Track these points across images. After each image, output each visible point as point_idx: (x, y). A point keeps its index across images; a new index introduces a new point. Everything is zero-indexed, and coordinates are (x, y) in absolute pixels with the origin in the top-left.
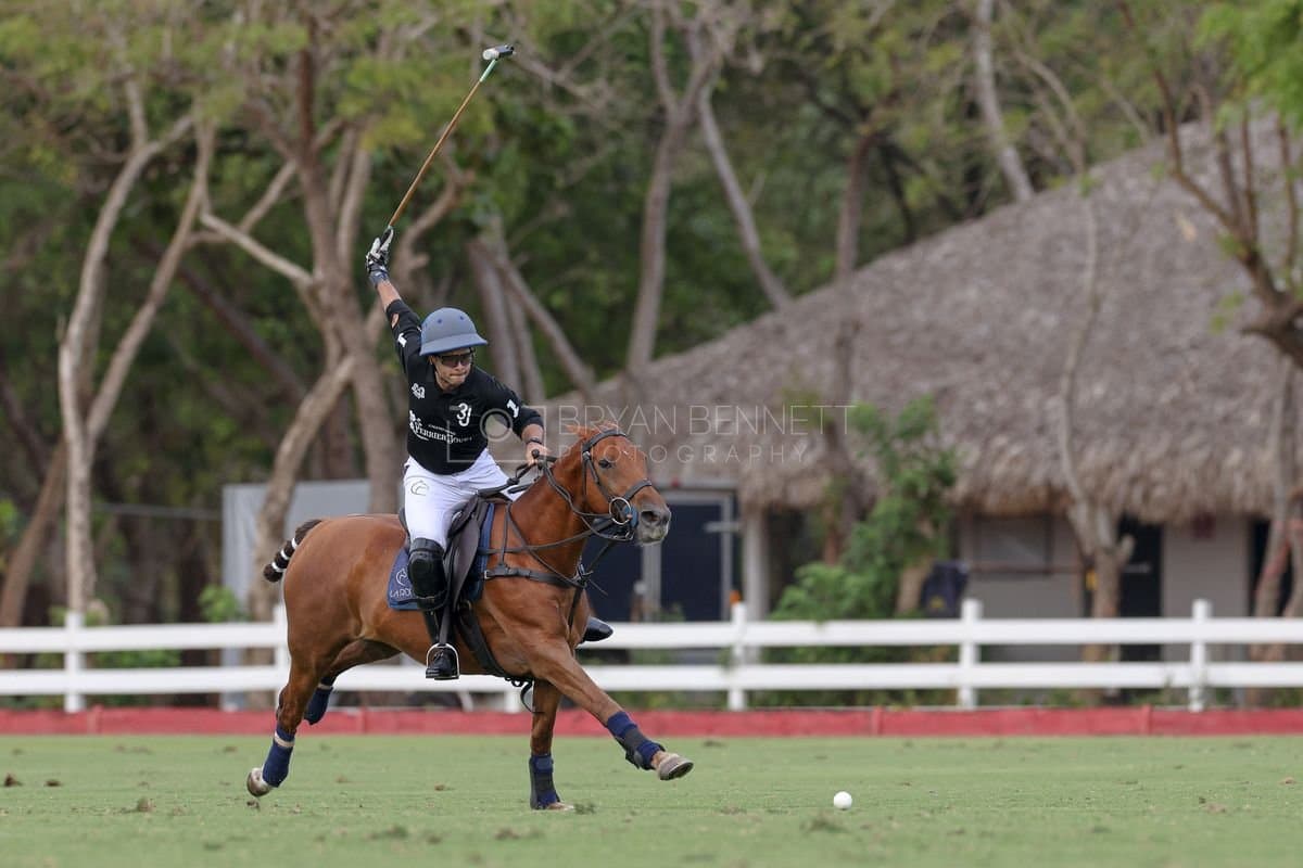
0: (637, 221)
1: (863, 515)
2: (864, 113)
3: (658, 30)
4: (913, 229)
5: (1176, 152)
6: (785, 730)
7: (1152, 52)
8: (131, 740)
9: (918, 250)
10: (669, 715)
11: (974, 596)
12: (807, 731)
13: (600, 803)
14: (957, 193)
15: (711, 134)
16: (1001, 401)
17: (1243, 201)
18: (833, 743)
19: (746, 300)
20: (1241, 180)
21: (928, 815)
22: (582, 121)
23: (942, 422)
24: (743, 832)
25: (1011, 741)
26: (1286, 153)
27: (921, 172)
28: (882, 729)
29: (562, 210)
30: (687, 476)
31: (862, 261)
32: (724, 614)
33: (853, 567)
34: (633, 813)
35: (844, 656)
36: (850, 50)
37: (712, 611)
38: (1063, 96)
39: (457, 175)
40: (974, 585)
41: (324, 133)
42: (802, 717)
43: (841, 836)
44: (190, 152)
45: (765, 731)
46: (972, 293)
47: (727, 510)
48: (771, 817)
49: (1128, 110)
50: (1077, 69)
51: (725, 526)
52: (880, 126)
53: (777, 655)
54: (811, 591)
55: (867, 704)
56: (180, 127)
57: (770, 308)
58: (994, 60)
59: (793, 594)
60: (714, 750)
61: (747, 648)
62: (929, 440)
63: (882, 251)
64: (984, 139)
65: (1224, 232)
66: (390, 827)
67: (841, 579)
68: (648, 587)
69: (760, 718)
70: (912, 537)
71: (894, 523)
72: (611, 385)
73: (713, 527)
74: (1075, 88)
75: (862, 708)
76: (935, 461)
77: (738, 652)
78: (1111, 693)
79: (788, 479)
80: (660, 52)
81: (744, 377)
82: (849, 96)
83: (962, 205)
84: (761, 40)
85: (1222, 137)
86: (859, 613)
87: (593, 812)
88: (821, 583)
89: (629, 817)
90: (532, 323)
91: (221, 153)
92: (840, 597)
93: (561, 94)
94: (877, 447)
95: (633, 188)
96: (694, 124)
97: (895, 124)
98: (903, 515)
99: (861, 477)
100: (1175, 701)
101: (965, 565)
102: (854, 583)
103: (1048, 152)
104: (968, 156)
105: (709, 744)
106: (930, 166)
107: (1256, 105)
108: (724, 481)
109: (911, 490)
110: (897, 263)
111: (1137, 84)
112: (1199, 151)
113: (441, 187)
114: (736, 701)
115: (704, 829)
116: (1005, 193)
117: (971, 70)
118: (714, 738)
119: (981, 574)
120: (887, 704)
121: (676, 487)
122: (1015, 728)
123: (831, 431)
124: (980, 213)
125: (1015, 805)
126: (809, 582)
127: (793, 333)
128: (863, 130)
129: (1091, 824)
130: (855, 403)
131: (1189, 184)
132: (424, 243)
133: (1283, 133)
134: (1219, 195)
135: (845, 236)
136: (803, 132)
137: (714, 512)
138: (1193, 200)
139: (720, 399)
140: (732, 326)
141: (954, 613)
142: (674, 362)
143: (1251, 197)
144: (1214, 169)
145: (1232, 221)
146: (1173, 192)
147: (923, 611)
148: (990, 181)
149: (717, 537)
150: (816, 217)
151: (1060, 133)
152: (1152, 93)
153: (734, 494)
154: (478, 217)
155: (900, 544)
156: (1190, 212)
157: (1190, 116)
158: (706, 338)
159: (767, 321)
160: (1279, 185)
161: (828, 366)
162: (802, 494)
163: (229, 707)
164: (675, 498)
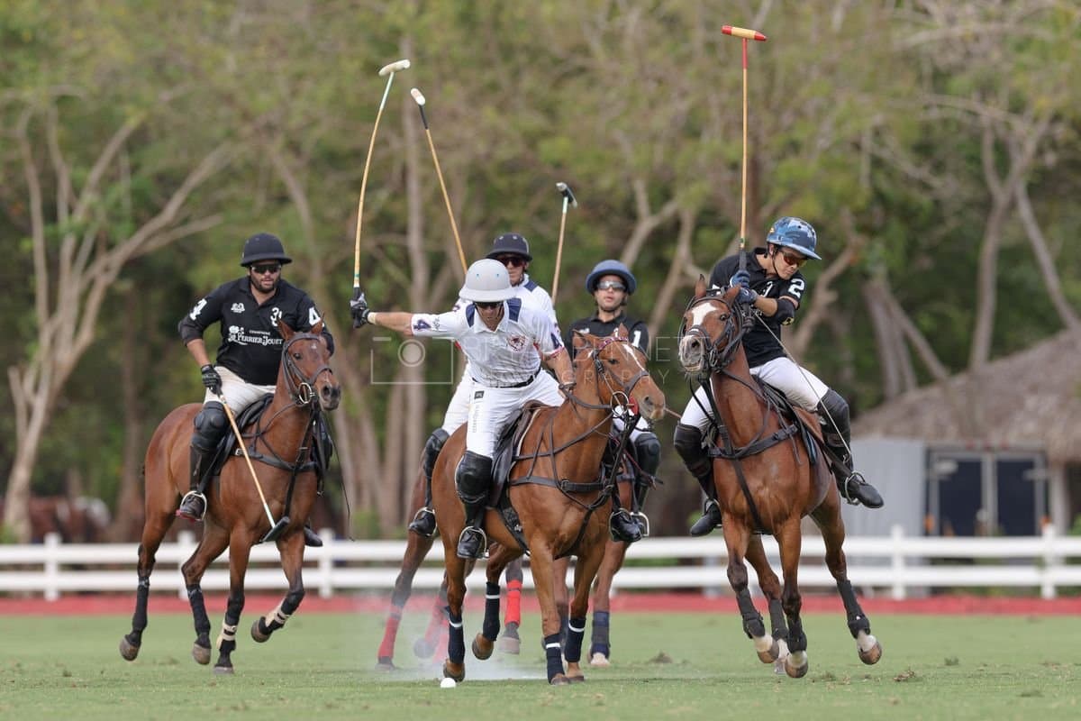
3: (988, 141)
8: (646, 616)
10: (1004, 601)
15: (1025, 210)
19: (1050, 324)
22: (937, 203)
29: (926, 263)
30: (1013, 438)
32: (1037, 531)
34: (985, 665)
37: (1029, 530)
39: (856, 239)
41: (765, 213)
44: (677, 225)
45: (1068, 611)
47: (1039, 463)
53: (1076, 561)
56: (669, 210)
57: (1065, 327)
60: (1034, 624)
61: (1056, 556)
66: (823, 673)
68: (987, 514)
69: (1066, 603)
72: (960, 380)
73: (1029, 475)
77: (1049, 560)
80: (989, 157)
81: (1049, 375)
84: (1054, 146)
90: (907, 340)
91: (699, 225)
93: (925, 186)
96: (1013, 205)
105: (1031, 620)
108: (1037, 443)
113: (843, 247)
114: (1048, 592)
118: (1035, 616)
121: (1005, 448)
132: (835, 284)
137: (1029, 465)
139: (1034, 389)
140: (1039, 339)
142: (1003, 366)
149: (1032, 482)
153: (1043, 453)
154: (870, 268)
158: (1021, 347)
159: (1063, 337)
163: (711, 595)
164: (1005, 456)
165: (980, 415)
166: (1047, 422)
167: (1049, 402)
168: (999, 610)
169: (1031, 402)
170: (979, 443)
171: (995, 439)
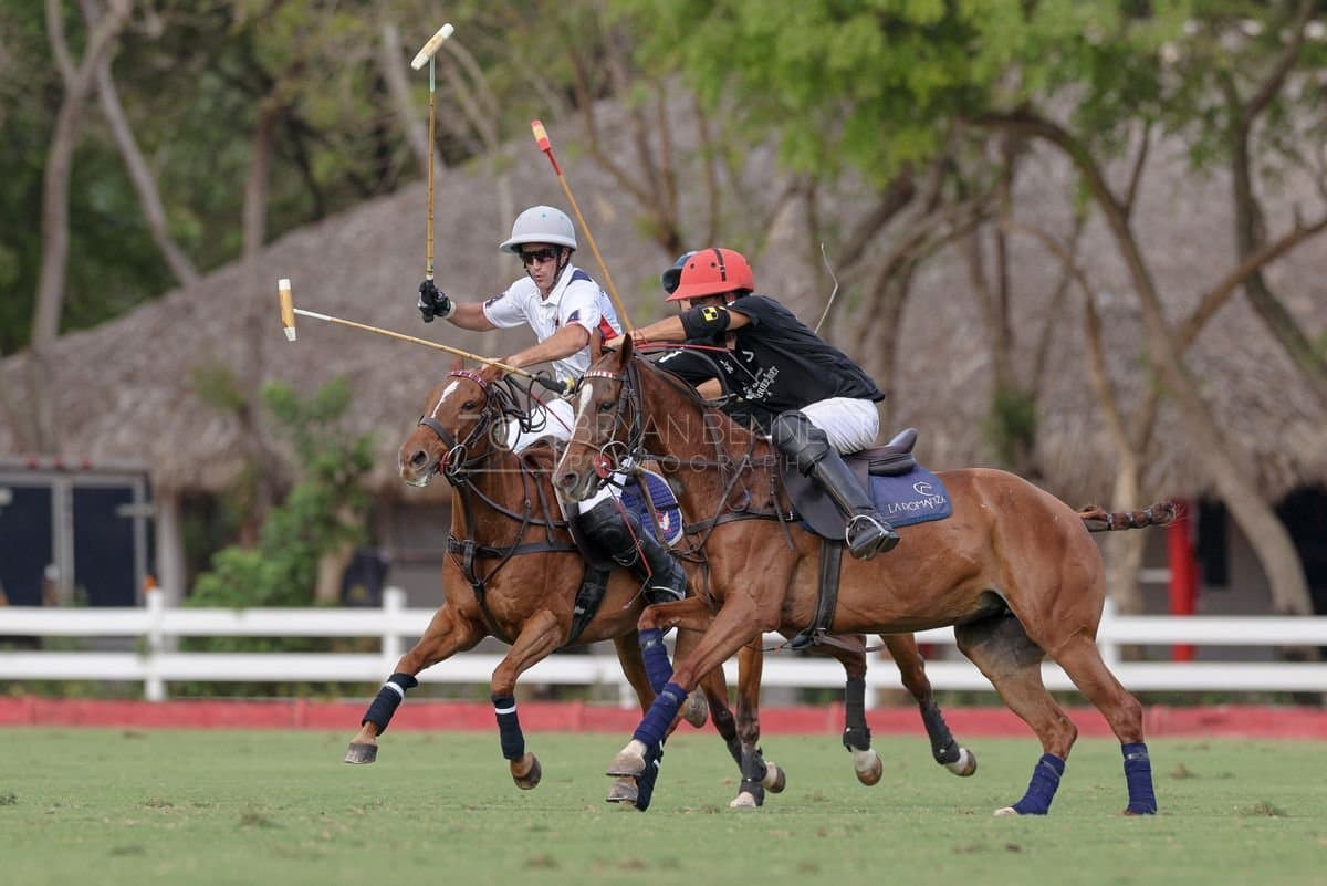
0: (37, 193)
1: (279, 498)
2: (268, 84)
4: (322, 206)
5: (592, 131)
6: (206, 722)
7: (564, 28)
9: (329, 226)
10: (86, 705)
11: (397, 585)
12: (230, 723)
13: (21, 795)
14: (364, 168)
15: (110, 103)
16: (419, 384)
17: (663, 182)
18: (257, 736)
19: (151, 277)
20: (659, 161)
21: (360, 811)
23: (358, 405)
24: (171, 826)
25: (440, 735)
26: (704, 132)
27: (330, 147)
28: (306, 722)
30: (98, 457)
31: (271, 237)
32: (138, 600)
33: (269, 554)
34: (57, 805)
35: (263, 645)
36: (253, 21)
37: (127, 597)
38: (475, 71)
40: (395, 574)
42: (224, 709)
43: (273, 832)
45: (185, 722)
46: (384, 273)
47: (139, 492)
48: (199, 811)
49: (541, 86)
50: (488, 43)
51: (138, 510)
52: (288, 99)
53: (196, 644)
54: (227, 579)
55: (290, 695)
57: (176, 284)
58: (401, 33)
59: (208, 582)
60: (134, 742)
61: (165, 637)
62: (345, 423)
63: (290, 227)
64: (392, 115)
65: (643, 213)
67: (258, 568)
68: (60, 570)
69: (181, 708)
70: (330, 523)
71: (312, 510)
72: (16, 362)
73: (125, 510)
74: (486, 62)
75: (285, 699)
76: (353, 446)
77: (155, 640)
78: (541, 688)
79: (202, 462)
81: (153, 357)
82: (253, 67)
83: (372, 183)
85: (638, 114)
86: (277, 600)
87: (14, 802)
88: (238, 568)
89: (53, 809)
92: (257, 583)
94: (290, 431)
95: (32, 158)
96: (93, 96)
97: (298, 98)
98: (321, 501)
99: (276, 461)
100: (605, 697)
101: (387, 553)
102: (272, 571)
103: (460, 129)
104: (380, 131)
105: (128, 735)
106: (336, 138)
107: (674, 84)
108: (136, 463)
109: (327, 474)
110: (306, 240)
111: (549, 61)
112: (614, 129)
114: (155, 692)
115: (131, 822)
116: (414, 169)
117: (376, 42)
118: (134, 729)
119: (403, 563)
120: (310, 695)
121: (87, 468)
122: (444, 722)
123: (244, 413)
124: (391, 190)
125: (450, 803)
126: (225, 569)
127: (203, 311)
128: (268, 103)
129: (529, 824)
130: (269, 383)
131: (604, 164)
133: (699, 112)
134: (636, 174)
135: (254, 212)
136: (205, 105)
137: (125, 495)
138: (609, 180)
139: (130, 379)
140: (138, 302)
141: (376, 603)
142: (79, 339)
143: (671, 177)
144: (631, 149)
145: (650, 201)
146: (590, 172)
147: (345, 600)
148: (399, 158)
149: (129, 521)
150: (220, 192)
151: (472, 109)
152: (564, 67)
153: (146, 476)
155: (317, 531)
156: (607, 192)
157: (605, 93)
158: (111, 315)
159: (174, 298)
160: (699, 164)
161: (239, 347)
162: (217, 478)
164: (85, 480)
165: (46, 419)
166: (151, 430)
167: (154, 399)
168: (78, 719)
169: (126, 398)
170: (46, 461)
171: (71, 458)
